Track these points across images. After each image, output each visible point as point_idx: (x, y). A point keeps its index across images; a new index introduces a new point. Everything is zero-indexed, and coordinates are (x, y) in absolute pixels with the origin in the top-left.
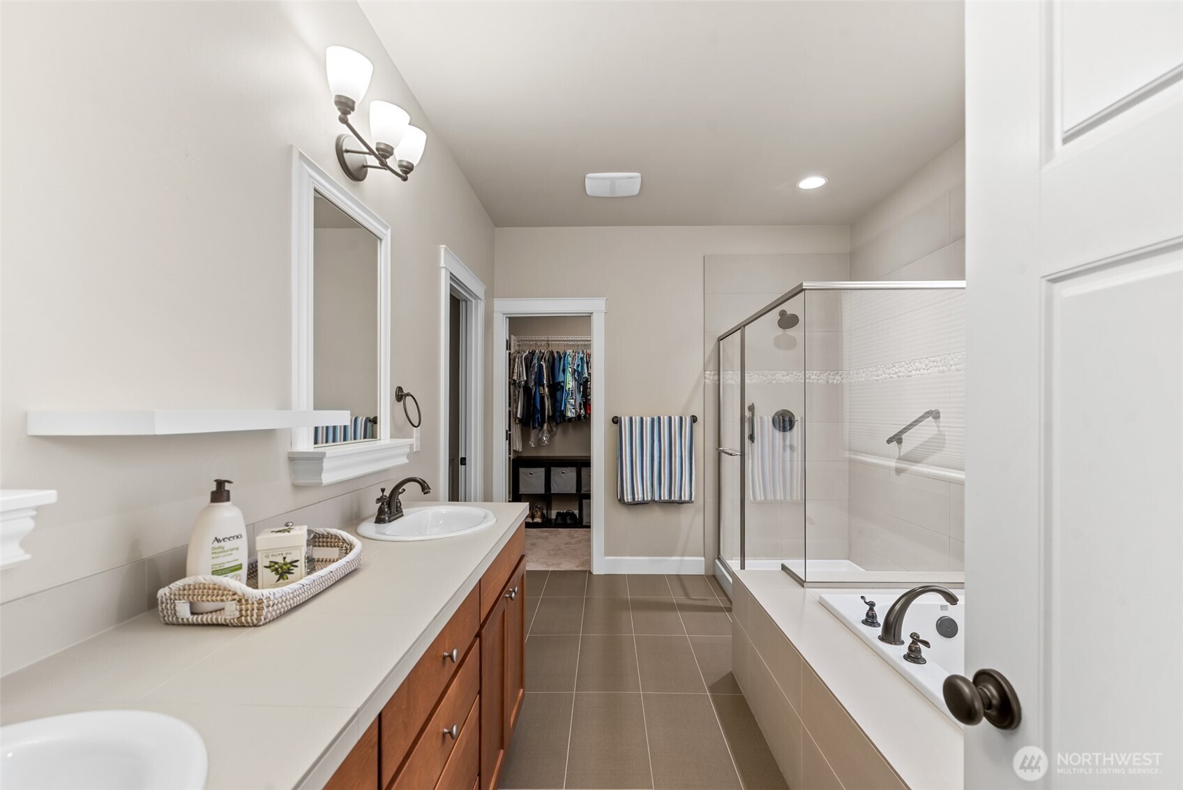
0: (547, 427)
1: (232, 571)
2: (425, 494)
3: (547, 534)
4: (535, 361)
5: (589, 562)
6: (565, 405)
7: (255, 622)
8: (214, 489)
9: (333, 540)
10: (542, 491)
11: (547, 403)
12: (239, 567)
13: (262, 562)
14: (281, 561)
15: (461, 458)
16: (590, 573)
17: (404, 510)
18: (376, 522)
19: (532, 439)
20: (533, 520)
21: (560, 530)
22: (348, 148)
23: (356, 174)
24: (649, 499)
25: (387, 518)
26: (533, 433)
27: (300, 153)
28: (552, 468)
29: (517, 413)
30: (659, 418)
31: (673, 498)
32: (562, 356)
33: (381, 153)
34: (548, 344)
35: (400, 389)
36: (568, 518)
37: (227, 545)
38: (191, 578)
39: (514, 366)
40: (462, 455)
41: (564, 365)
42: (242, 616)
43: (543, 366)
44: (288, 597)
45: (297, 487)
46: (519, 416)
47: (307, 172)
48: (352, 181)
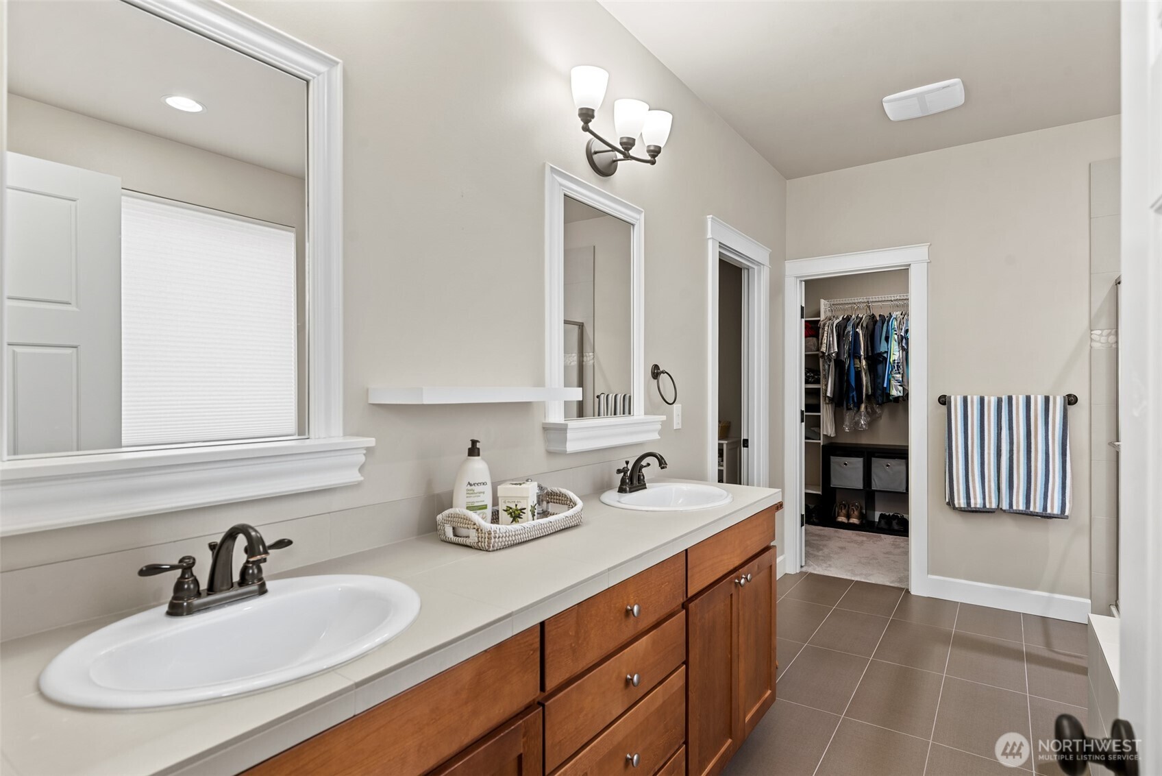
0: (866, 408)
1: (480, 509)
2: (662, 468)
3: (865, 539)
4: (850, 328)
5: (906, 579)
6: (889, 381)
7: (487, 548)
8: (470, 446)
9: (563, 498)
10: (860, 486)
11: (865, 379)
12: (485, 507)
13: (502, 506)
14: (514, 507)
15: (744, 440)
16: (908, 592)
17: (647, 485)
18: (618, 492)
19: (847, 423)
20: (848, 520)
21: (883, 536)
22: (597, 150)
23: (605, 171)
24: (994, 506)
25: (628, 489)
26: (848, 417)
27: (551, 167)
28: (873, 459)
29: (826, 390)
30: (1010, 398)
31: (1032, 509)
32: (887, 319)
33: (624, 146)
34: (869, 307)
35: (656, 367)
36: (894, 522)
37: (477, 489)
38: (457, 509)
39: (823, 336)
40: (744, 436)
41: (887, 331)
42: (479, 541)
43: (859, 334)
44: (511, 534)
45: (550, 453)
46: (829, 394)
47: (558, 181)
48: (601, 177)
